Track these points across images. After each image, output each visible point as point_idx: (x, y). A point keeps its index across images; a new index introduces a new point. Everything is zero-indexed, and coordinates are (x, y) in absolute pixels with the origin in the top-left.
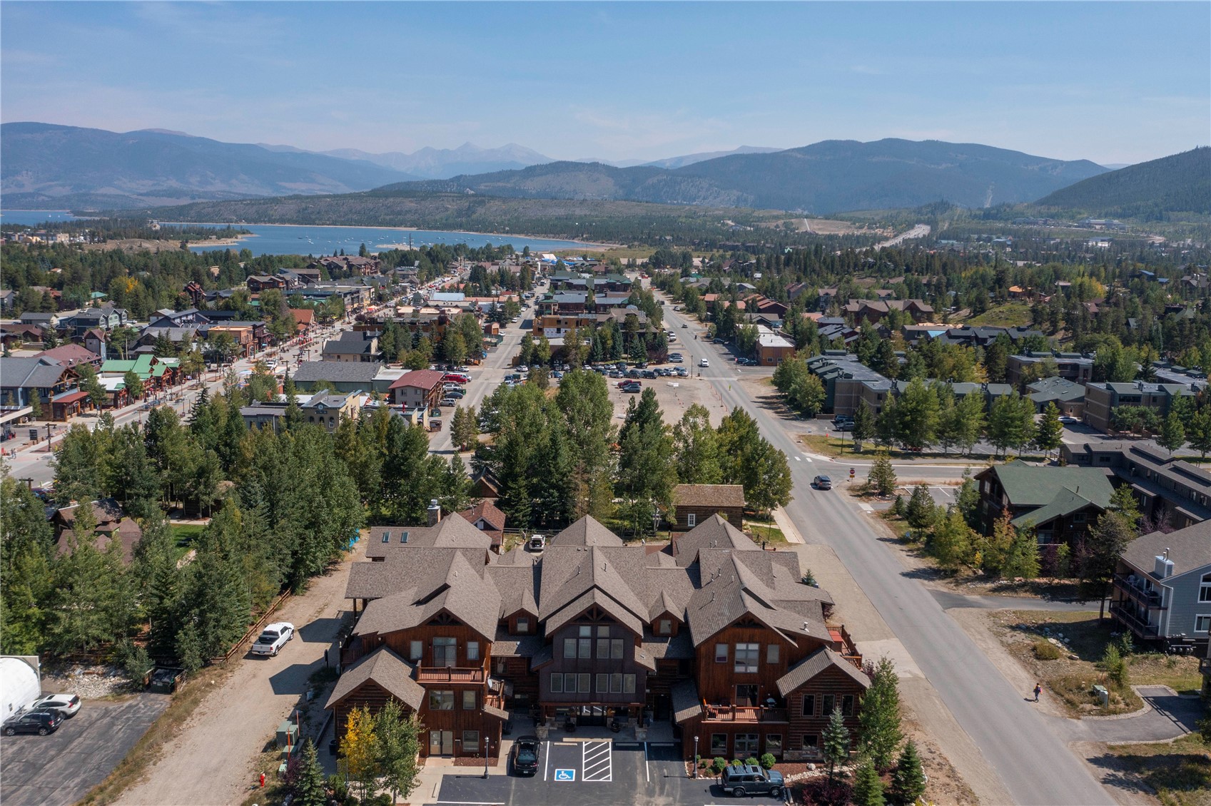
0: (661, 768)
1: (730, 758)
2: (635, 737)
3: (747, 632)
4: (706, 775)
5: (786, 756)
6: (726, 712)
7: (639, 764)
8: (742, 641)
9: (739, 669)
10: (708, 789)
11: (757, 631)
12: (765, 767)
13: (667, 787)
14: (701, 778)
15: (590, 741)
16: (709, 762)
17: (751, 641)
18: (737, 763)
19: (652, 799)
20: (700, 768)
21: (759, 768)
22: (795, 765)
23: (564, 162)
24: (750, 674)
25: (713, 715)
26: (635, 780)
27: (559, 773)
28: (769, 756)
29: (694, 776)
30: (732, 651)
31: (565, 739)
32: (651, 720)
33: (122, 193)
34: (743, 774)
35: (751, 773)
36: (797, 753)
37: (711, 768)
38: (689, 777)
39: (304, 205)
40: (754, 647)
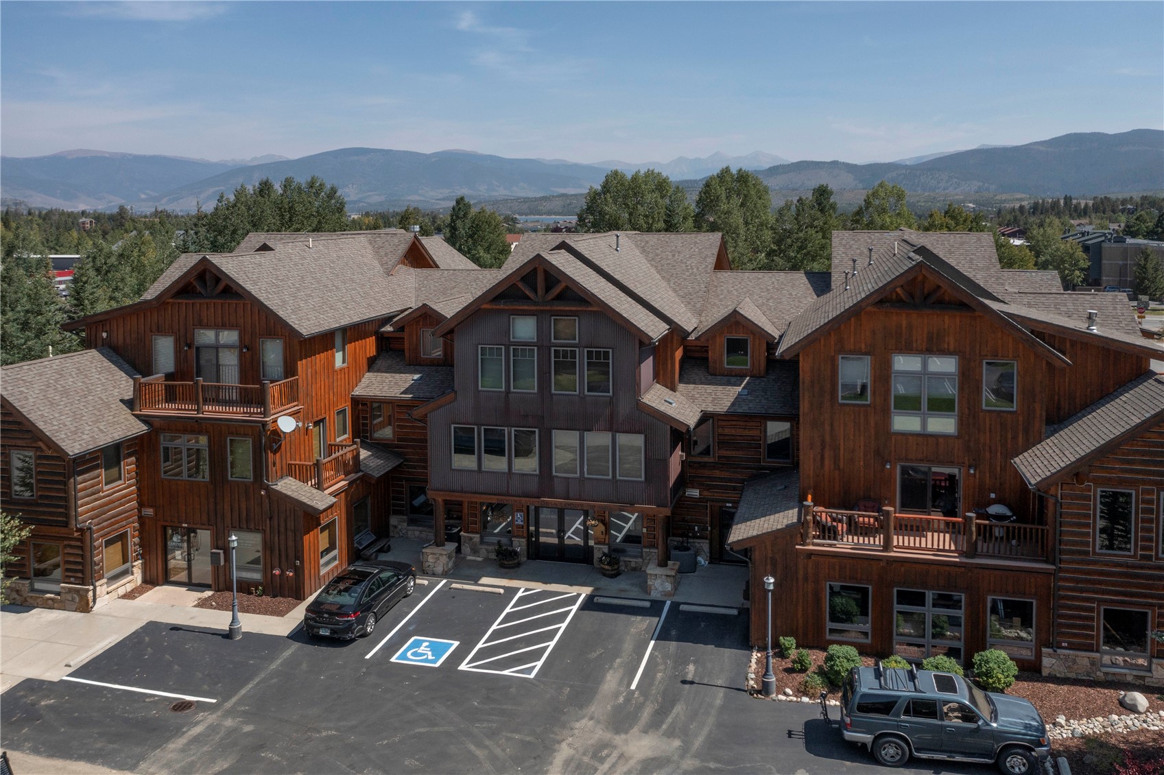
0: (682, 661)
1: (879, 650)
2: (645, 588)
3: (922, 322)
4: (803, 690)
5: (1049, 663)
6: (867, 531)
7: (628, 646)
8: (908, 349)
9: (904, 423)
10: (799, 728)
11: (949, 322)
12: (983, 682)
13: (679, 709)
14: (788, 696)
15: (538, 587)
16: (815, 658)
17: (933, 347)
18: (896, 665)
19: (618, 739)
20: (789, 671)
21: (961, 683)
22: (1081, 692)
23: (806, 162)
24: (936, 437)
25: (828, 532)
26: (599, 681)
27: (417, 644)
28: (998, 659)
29: (765, 689)
30: (883, 374)
31: (484, 580)
32: (702, 560)
33: (422, 199)
34: (905, 691)
35: (931, 691)
36: (1083, 658)
37: (821, 672)
38: (752, 692)
39: (568, 201)
40: (945, 365)
